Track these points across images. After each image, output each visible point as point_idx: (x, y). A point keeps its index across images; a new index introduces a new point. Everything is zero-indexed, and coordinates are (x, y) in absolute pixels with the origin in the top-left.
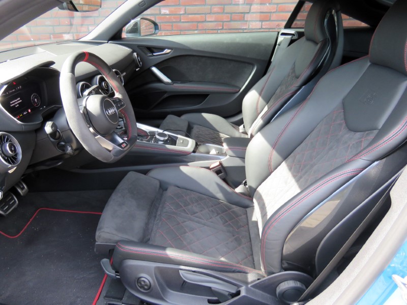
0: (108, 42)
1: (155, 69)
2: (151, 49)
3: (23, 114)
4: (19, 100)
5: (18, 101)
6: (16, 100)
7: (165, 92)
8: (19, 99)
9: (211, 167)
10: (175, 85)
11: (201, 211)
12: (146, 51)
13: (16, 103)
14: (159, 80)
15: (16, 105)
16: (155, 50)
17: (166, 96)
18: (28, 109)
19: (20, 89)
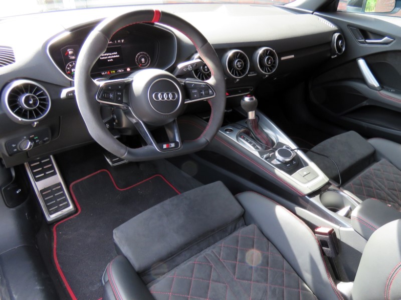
0: (312, 13)
1: (362, 63)
2: (365, 33)
3: (116, 71)
4: (115, 55)
5: (113, 55)
6: (111, 54)
7: (365, 98)
8: (116, 53)
9: (318, 230)
10: (383, 92)
11: (258, 281)
12: (359, 34)
13: (109, 57)
14: (363, 80)
15: (110, 59)
16: (371, 35)
17: (365, 103)
18: (127, 67)
19: (121, 43)
